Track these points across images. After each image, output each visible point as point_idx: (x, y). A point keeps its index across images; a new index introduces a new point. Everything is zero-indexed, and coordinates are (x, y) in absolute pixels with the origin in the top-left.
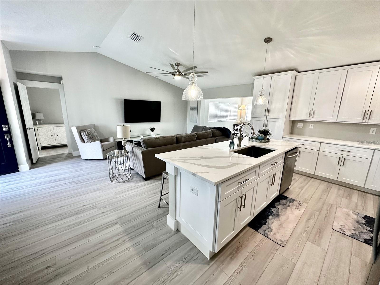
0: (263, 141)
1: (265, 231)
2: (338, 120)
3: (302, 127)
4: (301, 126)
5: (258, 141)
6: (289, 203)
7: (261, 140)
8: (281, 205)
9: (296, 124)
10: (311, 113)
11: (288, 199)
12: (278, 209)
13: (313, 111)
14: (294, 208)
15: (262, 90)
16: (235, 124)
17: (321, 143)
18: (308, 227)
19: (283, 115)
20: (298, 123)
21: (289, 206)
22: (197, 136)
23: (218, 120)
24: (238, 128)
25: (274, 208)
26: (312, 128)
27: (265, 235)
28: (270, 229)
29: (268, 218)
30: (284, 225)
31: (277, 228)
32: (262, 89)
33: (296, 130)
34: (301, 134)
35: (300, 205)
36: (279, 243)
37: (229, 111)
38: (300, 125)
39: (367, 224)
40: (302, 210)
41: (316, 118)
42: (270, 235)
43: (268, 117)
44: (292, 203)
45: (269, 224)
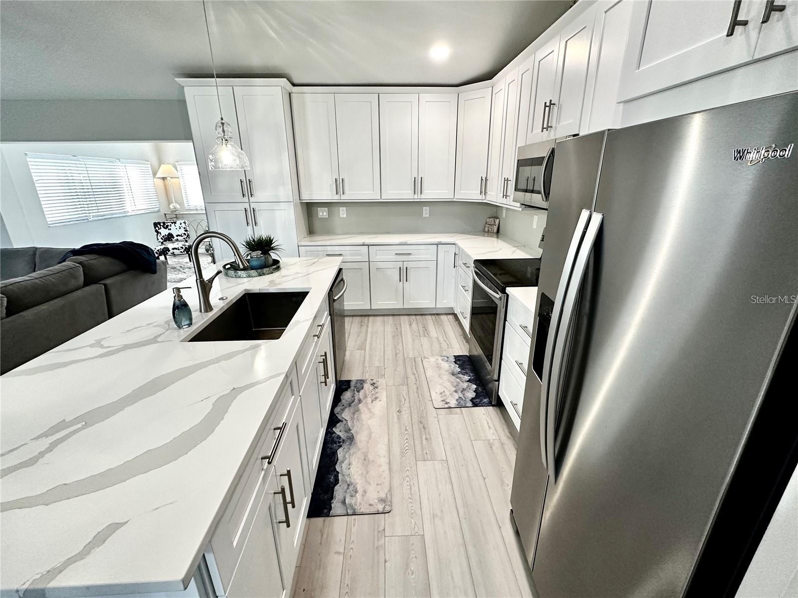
0: (265, 270)
1: (344, 502)
2: (382, 198)
3: (327, 217)
4: (325, 214)
5: (253, 272)
6: (357, 393)
7: (260, 271)
8: (346, 407)
9: (314, 209)
10: (339, 185)
11: (352, 384)
12: (345, 422)
13: (341, 180)
14: (369, 400)
15: (223, 124)
16: (159, 223)
17: (368, 245)
18: (406, 430)
19: (286, 192)
20: (319, 209)
21: (360, 401)
23: (91, 214)
24: (170, 231)
25: (338, 425)
26: (345, 216)
27: (350, 512)
28: (351, 488)
29: (336, 459)
30: (371, 457)
31: (362, 474)
32: (222, 119)
33: (317, 225)
34: (329, 231)
35: (377, 387)
36: (380, 507)
37: (125, 186)
38: (322, 213)
39: (462, 372)
40: (383, 396)
41: (350, 195)
42: (358, 504)
43: (252, 199)
44: (362, 392)
45: (343, 475)
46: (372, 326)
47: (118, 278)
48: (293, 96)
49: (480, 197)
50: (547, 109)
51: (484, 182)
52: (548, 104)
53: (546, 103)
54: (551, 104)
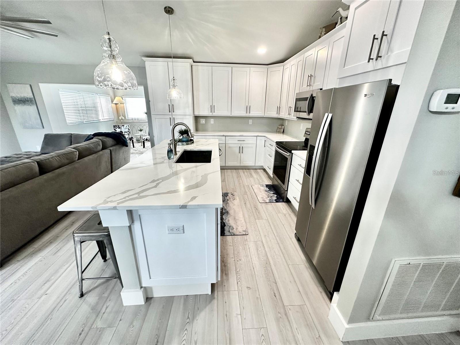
1: (229, 231)
2: (232, 115)
3: (205, 123)
4: (204, 122)
6: (226, 197)
7: (187, 143)
9: (199, 119)
10: (212, 108)
13: (213, 106)
14: (232, 200)
15: (174, 79)
16: (116, 126)
17: (226, 136)
18: (249, 210)
19: (189, 111)
20: (201, 119)
21: (228, 200)
22: (78, 152)
23: (85, 120)
24: (121, 130)
26: (213, 123)
27: (232, 234)
28: (231, 227)
29: (223, 219)
30: (237, 218)
31: (234, 223)
33: (200, 127)
34: (205, 130)
35: (234, 195)
36: (244, 233)
38: (203, 121)
39: (270, 190)
40: (237, 198)
41: (216, 113)
42: (235, 232)
43: (173, 114)
44: (228, 197)
45: (227, 224)
46: (227, 173)
47: (114, 147)
48: (193, 67)
49: (276, 115)
50: (309, 77)
51: (279, 109)
52: (310, 76)
53: (309, 75)
54: (311, 76)
